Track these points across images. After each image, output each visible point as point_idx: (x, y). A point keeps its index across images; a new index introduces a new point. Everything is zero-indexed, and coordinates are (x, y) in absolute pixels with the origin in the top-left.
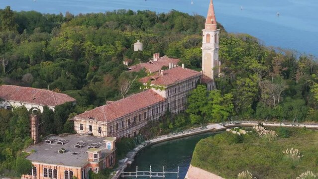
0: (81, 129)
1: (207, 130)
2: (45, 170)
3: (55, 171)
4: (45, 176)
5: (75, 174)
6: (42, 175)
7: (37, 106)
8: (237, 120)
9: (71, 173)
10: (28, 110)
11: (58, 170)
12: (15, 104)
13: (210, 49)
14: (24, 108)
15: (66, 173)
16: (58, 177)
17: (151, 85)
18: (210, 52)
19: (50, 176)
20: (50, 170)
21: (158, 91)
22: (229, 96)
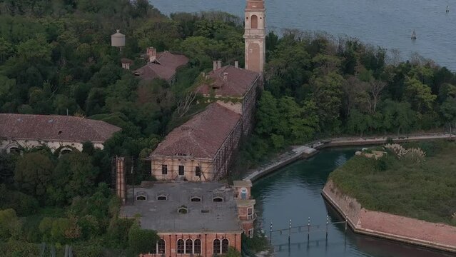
0: (163, 173)
1: (296, 156)
2: (180, 243)
3: (198, 243)
4: (179, 252)
5: (231, 243)
6: (173, 251)
7: (70, 144)
8: (324, 138)
9: (226, 242)
10: (53, 151)
11: (202, 241)
12: (28, 144)
13: (257, 37)
14: (44, 149)
15: (216, 243)
16: (202, 250)
17: (217, 96)
18: (258, 42)
19: (187, 252)
20: (189, 243)
21: (229, 105)
22: (311, 104)
